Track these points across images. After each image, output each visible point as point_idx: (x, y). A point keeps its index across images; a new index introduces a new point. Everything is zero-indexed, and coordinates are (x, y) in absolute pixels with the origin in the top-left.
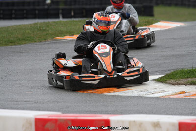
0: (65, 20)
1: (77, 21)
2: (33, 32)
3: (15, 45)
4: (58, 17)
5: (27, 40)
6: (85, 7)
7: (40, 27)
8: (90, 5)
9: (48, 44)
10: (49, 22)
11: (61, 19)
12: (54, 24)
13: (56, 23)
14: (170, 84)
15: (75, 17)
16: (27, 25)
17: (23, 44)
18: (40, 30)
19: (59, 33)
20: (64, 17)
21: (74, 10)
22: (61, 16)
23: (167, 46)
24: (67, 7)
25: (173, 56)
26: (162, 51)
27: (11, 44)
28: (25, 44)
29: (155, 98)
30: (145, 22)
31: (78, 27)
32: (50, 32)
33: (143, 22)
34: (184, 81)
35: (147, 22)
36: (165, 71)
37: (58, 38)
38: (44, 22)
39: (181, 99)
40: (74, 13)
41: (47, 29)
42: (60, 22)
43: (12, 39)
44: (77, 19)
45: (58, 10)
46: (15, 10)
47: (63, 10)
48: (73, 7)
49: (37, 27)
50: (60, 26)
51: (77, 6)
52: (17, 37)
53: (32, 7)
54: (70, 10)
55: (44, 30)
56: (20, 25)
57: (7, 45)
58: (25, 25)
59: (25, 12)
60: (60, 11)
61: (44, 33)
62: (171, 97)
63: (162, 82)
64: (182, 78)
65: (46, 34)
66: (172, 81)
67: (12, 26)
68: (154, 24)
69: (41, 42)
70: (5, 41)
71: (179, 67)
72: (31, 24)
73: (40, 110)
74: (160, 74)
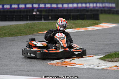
0: (45, 22)
1: (52, 22)
2: (26, 29)
3: (14, 36)
4: (41, 20)
5: (22, 34)
6: (57, 14)
7: (30, 26)
8: (61, 13)
9: (34, 36)
10: (35, 23)
11: (43, 21)
12: (38, 24)
13: (40, 23)
14: (108, 61)
15: (51, 20)
16: (22, 24)
17: (19, 36)
18: (30, 28)
19: (42, 30)
20: (45, 20)
21: (51, 16)
22: (43, 19)
23: (106, 38)
24: (47, 14)
25: (110, 44)
26: (103, 41)
27: (12, 36)
28: (21, 36)
29: (99, 69)
30: (94, 23)
31: (53, 26)
32: (36, 29)
33: (92, 23)
34: (116, 59)
35: (95, 23)
36: (105, 53)
37: (40, 32)
38: (32, 23)
39: (115, 70)
40: (51, 17)
41: (34, 27)
42: (42, 23)
43: (13, 33)
44: (52, 21)
45: (42, 15)
46: (15, 15)
47: (44, 15)
48: (50, 14)
49: (28, 26)
50: (42, 25)
51: (53, 14)
52: (16, 32)
53: (25, 14)
54: (49, 16)
55: (32, 28)
56: (17, 25)
57: (9, 36)
58: (21, 24)
59: (21, 16)
60: (43, 16)
61: (32, 29)
62: (108, 69)
63: (103, 60)
64: (115, 57)
65: (34, 30)
66: (109, 59)
67: (13, 25)
68: (99, 25)
69: (30, 35)
70: (9, 34)
71: (114, 51)
72: (24, 24)
73: (28, 76)
74: (102, 55)
